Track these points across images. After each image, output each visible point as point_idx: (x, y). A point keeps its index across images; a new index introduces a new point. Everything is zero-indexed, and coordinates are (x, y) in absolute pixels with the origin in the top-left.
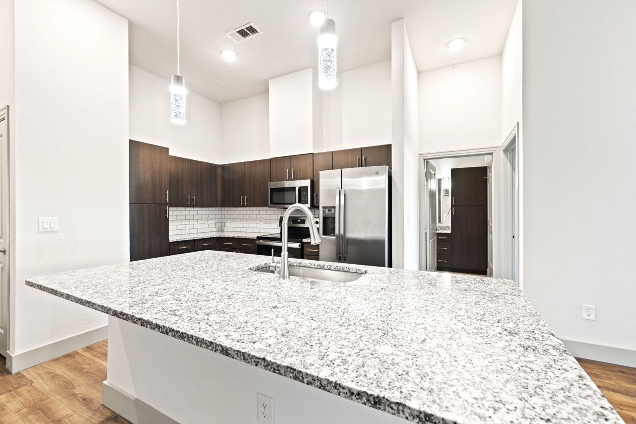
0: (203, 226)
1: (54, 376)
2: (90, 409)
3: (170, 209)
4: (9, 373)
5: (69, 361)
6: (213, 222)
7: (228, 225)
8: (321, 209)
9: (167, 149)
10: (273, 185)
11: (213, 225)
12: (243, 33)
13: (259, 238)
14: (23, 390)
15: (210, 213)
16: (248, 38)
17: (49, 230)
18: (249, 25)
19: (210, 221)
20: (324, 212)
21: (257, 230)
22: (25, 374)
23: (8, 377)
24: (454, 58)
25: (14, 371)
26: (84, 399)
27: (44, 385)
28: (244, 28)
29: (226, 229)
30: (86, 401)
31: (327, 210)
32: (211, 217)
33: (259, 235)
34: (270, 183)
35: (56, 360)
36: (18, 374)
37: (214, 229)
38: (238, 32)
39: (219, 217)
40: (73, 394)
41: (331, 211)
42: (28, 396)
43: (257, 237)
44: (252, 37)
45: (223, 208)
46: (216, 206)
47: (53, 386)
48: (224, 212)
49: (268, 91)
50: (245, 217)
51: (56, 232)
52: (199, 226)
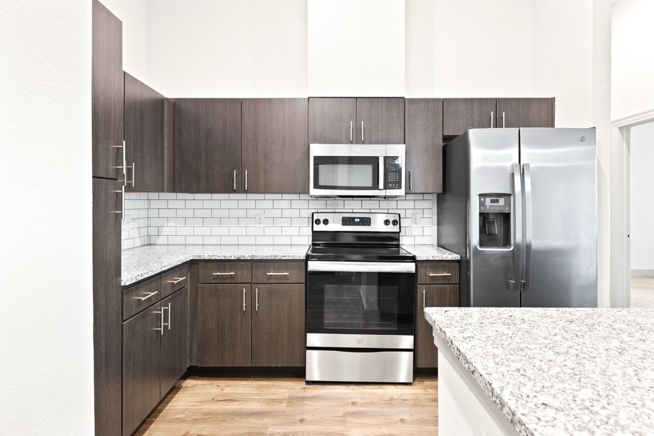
20: (482, 204)
41: (497, 201)
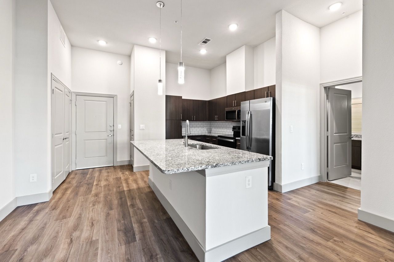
0: (201, 130)
1: (141, 175)
2: (145, 183)
3: (182, 122)
4: (133, 172)
5: (146, 172)
6: (206, 128)
7: (213, 130)
8: (241, 122)
9: (181, 97)
10: (227, 109)
11: (206, 130)
12: (205, 42)
13: (219, 136)
14: (134, 176)
15: (201, 124)
16: (207, 43)
17: (142, 129)
18: (205, 39)
19: (205, 128)
21: (219, 132)
22: (136, 173)
23: (132, 173)
24: (343, 12)
25: (134, 171)
26: (145, 181)
27: (138, 176)
28: (204, 40)
29: (212, 132)
30: (145, 182)
31: (243, 122)
32: (205, 126)
33: (219, 135)
34: (226, 108)
35: (144, 171)
36: (135, 172)
37: (207, 132)
38: (203, 42)
39: (209, 126)
40: (143, 180)
42: (135, 177)
43: (218, 136)
44: (209, 42)
45: (211, 122)
46: (206, 120)
47: (140, 177)
48: (212, 124)
49: (226, 62)
50: (220, 126)
51: (144, 130)
52: (199, 130)
